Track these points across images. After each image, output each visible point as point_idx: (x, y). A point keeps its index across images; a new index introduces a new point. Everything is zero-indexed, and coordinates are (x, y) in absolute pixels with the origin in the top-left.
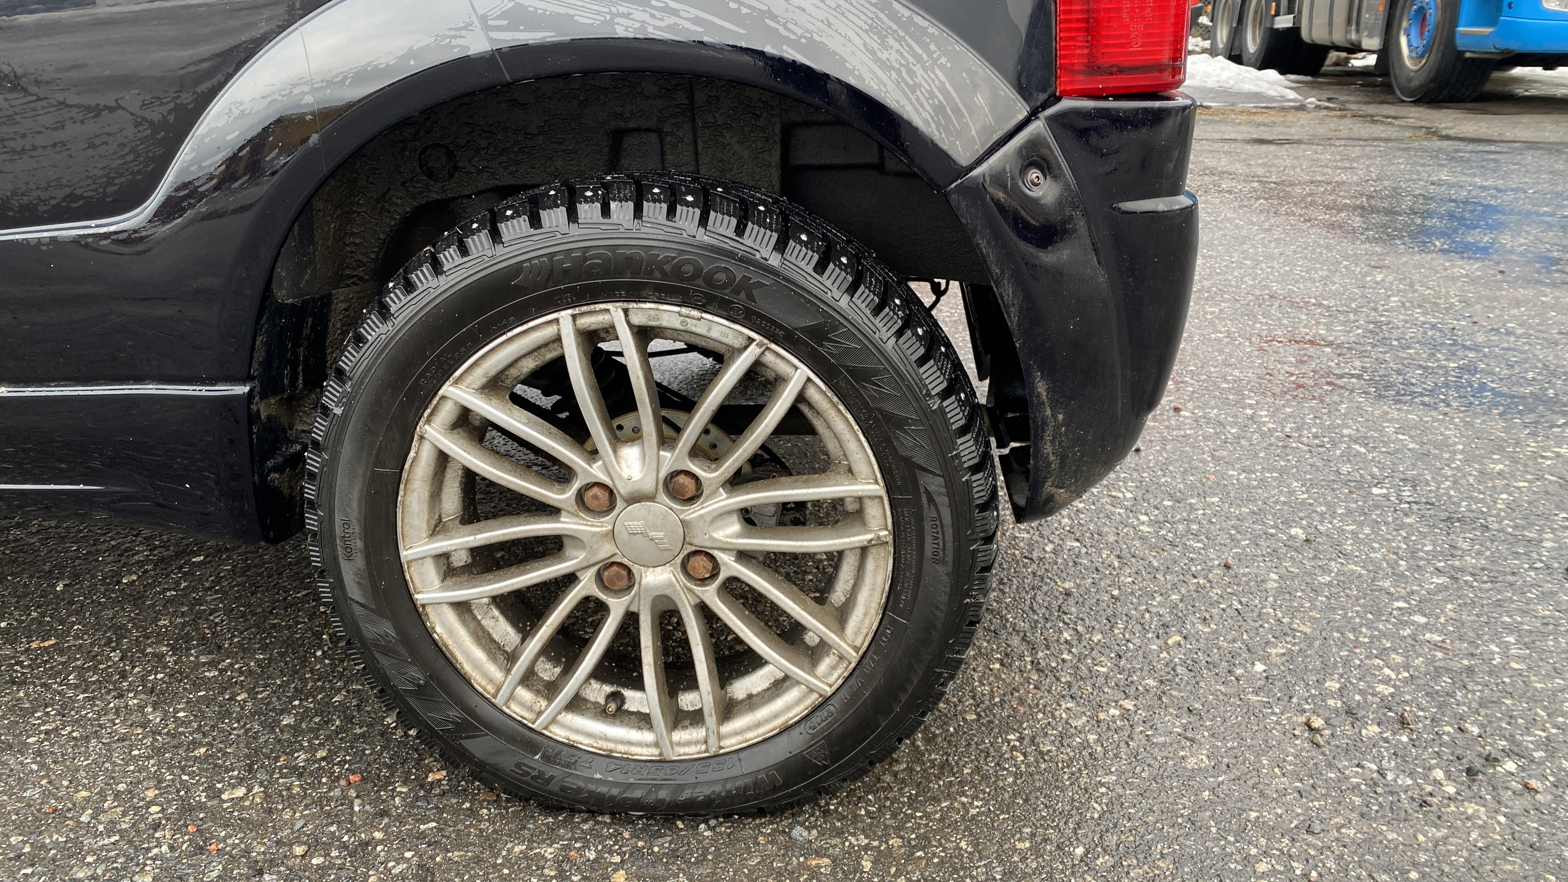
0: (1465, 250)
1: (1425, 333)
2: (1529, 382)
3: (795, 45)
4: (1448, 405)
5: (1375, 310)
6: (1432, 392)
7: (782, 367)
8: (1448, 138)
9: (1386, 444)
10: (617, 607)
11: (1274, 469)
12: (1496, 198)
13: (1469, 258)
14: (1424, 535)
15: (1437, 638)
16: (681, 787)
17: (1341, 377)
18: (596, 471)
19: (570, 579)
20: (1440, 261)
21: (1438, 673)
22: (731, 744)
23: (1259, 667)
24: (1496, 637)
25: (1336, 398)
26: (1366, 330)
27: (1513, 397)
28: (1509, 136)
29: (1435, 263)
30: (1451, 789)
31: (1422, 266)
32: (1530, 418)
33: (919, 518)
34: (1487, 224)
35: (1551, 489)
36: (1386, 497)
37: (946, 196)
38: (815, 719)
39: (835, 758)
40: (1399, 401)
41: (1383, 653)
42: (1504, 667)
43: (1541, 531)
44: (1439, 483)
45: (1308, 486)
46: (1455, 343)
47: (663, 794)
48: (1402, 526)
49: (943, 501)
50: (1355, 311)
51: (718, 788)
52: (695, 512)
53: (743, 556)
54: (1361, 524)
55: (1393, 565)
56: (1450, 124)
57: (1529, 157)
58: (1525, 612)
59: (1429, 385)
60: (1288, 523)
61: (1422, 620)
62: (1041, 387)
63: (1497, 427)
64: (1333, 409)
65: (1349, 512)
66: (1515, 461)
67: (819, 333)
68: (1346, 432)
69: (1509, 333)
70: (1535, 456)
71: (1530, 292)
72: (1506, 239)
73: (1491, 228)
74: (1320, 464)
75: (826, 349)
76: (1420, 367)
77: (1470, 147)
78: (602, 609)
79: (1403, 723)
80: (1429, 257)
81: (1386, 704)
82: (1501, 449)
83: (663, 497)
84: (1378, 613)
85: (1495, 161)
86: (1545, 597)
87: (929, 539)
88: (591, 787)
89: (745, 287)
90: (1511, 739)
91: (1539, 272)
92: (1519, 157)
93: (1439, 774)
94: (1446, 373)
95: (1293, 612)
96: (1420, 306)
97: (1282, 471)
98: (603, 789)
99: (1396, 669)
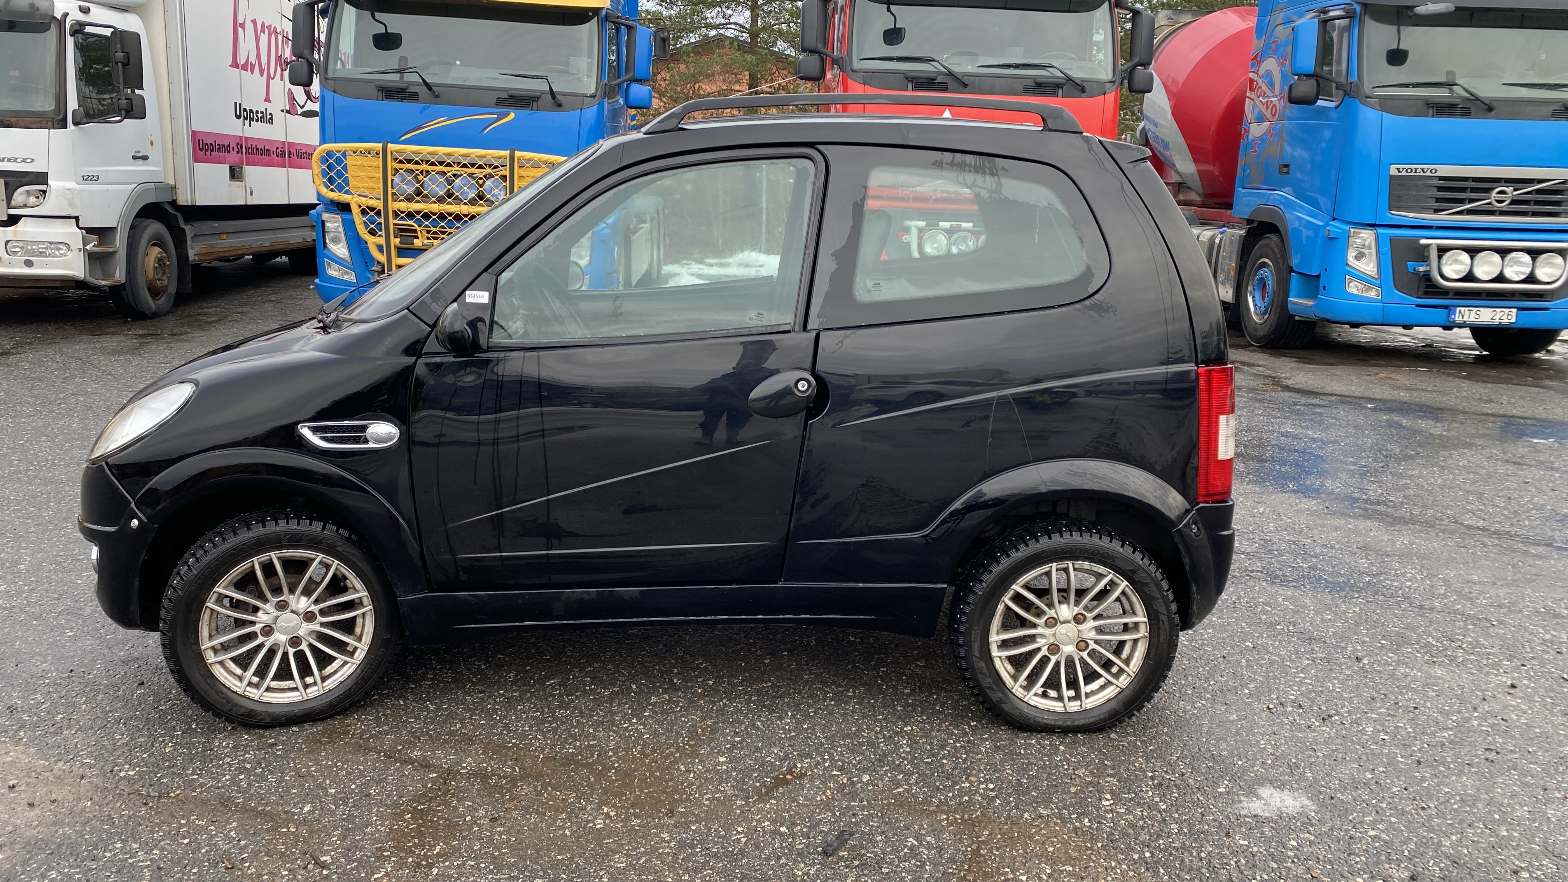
0: (1305, 491)
1: (1290, 547)
2: (1342, 575)
3: (1133, 493)
4: (1305, 587)
5: (1263, 532)
6: (1297, 581)
7: (1118, 581)
8: (1287, 388)
9: (1279, 606)
10: (1054, 659)
11: (1232, 618)
12: (1322, 449)
13: (1309, 497)
14: (1301, 645)
15: (1309, 681)
16: (1074, 721)
17: (1252, 571)
18: (1052, 613)
19: (1039, 649)
20: (1293, 499)
21: (1310, 692)
22: (1089, 706)
23: (1246, 691)
24: (1330, 681)
25: (1253, 583)
26: (1260, 544)
27: (1334, 583)
28: (1328, 389)
29: (1290, 500)
30: (1318, 724)
31: (1284, 503)
32: (1343, 594)
33: (1159, 628)
34: (1318, 471)
35: (1351, 626)
36: (1283, 629)
37: (1171, 533)
38: (1120, 696)
39: (1126, 710)
40: (1282, 585)
41: (1290, 686)
42: (1334, 690)
43: (1347, 644)
44: (1304, 624)
45: (1250, 625)
46: (1306, 553)
47: (1069, 723)
48: (1291, 642)
49: (1166, 623)
50: (1252, 532)
51: (1087, 721)
52: (1081, 627)
53: (1096, 642)
54: (1275, 641)
55: (1290, 657)
56: (1288, 375)
57: (1342, 412)
58: (1340, 673)
59: (1295, 577)
60: (1244, 641)
61: (1303, 676)
62: (1194, 588)
63: (1328, 598)
64: (1252, 588)
65: (1269, 636)
66: (1336, 614)
67: (1133, 572)
68: (1261, 600)
69: (1332, 547)
70: (1345, 612)
71: (1343, 522)
72: (1328, 483)
73: (1320, 474)
74: (1252, 615)
75: (1136, 577)
76: (1290, 566)
77: (1303, 400)
78: (1049, 659)
79: (1300, 706)
80: (1287, 495)
81: (1294, 701)
82: (1330, 609)
83: (1073, 622)
84: (1287, 674)
85: (1320, 414)
86: (1348, 668)
87: (1161, 635)
88: (1045, 721)
89: (1113, 558)
90: (1336, 711)
91: (1347, 508)
92: (1335, 411)
93: (1313, 720)
94: (1303, 570)
95: (1254, 673)
96: (1286, 530)
97: (1236, 619)
98: (1048, 722)
99: (1296, 691)
